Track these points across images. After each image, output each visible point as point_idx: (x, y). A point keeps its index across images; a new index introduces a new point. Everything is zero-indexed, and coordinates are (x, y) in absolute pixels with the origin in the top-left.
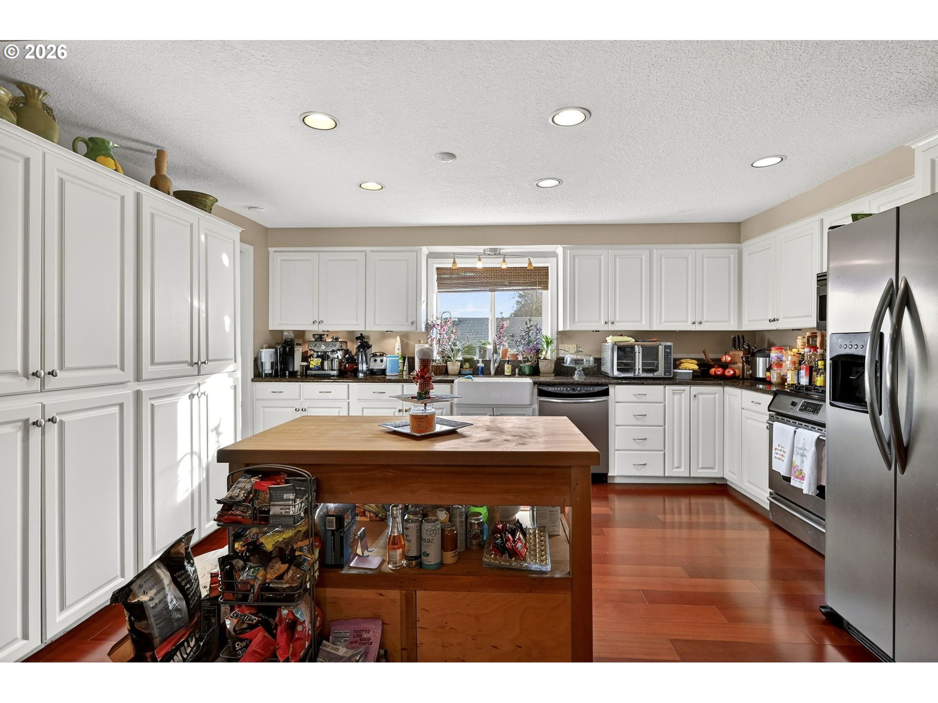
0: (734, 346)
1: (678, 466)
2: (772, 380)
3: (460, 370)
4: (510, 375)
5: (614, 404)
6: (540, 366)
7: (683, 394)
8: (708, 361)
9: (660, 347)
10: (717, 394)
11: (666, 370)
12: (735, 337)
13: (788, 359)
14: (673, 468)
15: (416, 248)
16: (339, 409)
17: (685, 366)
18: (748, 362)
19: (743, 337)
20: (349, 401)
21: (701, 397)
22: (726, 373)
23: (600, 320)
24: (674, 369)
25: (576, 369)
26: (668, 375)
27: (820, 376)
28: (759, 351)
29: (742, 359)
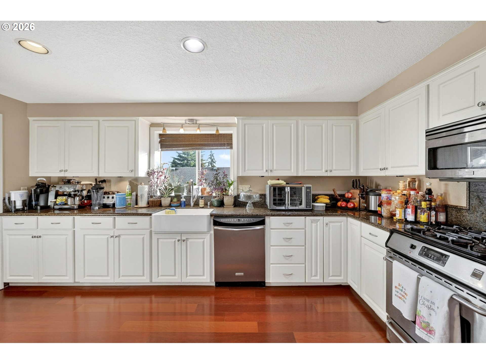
0: (353, 186)
1: (315, 275)
2: (382, 214)
3: (170, 203)
4: (203, 207)
5: (269, 231)
6: (224, 201)
7: (318, 222)
8: (337, 197)
9: (303, 188)
10: (342, 223)
11: (307, 204)
12: (353, 180)
13: (396, 199)
14: (312, 276)
15: (134, 118)
16: (66, 236)
17: (320, 200)
18: (363, 198)
19: (359, 180)
20: (74, 229)
21: (331, 224)
22: (349, 206)
23: (263, 169)
24: (313, 202)
25: (247, 203)
26: (309, 208)
27: (424, 213)
28: (371, 191)
29: (359, 195)
